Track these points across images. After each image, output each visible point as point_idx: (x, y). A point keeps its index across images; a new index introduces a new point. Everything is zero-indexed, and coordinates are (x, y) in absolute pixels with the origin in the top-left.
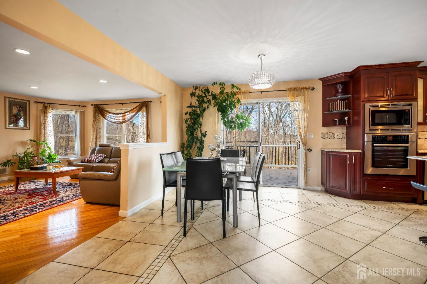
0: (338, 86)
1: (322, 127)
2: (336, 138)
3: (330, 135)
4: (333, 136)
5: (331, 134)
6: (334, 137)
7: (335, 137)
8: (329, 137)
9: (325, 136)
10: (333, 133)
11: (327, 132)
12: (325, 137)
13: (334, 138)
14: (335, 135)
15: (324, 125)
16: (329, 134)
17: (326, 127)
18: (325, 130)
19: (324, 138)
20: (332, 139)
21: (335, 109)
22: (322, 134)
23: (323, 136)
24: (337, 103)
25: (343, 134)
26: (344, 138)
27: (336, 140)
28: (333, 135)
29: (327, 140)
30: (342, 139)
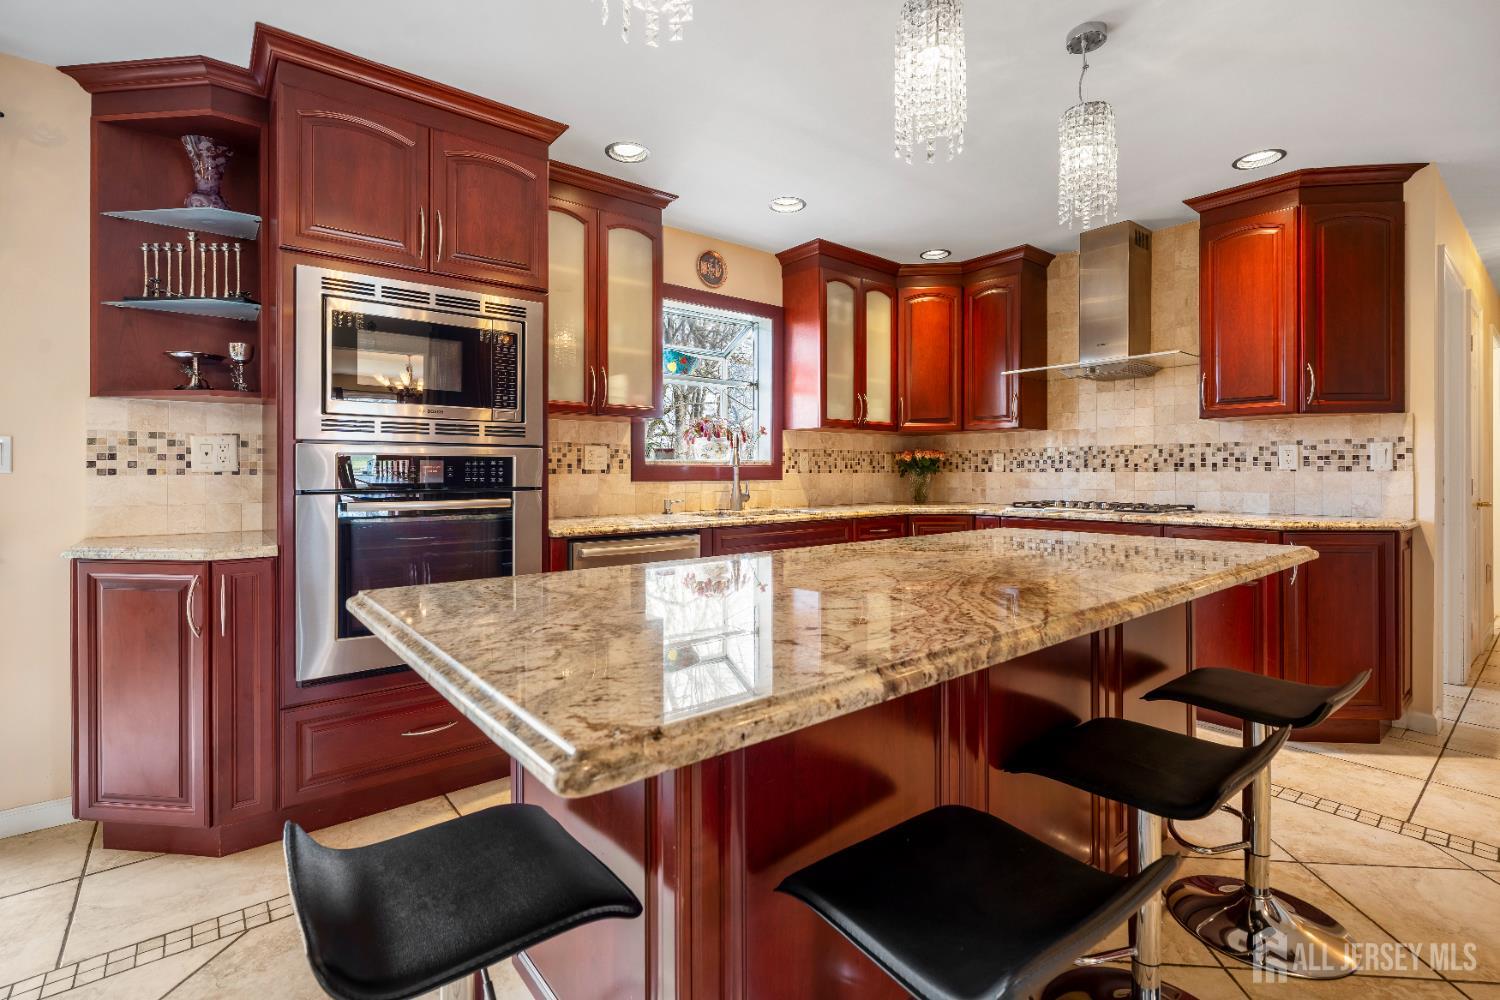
0: (189, 147)
1: (93, 394)
2: (193, 468)
3: (152, 450)
4: (181, 457)
5: (161, 445)
6: (182, 464)
7: (189, 465)
8: (152, 462)
9: (112, 457)
10: (177, 438)
11: (132, 434)
12: (120, 464)
13: (181, 472)
14: (189, 451)
15: (106, 383)
16: (143, 441)
17: (125, 401)
18: (118, 415)
19: (113, 472)
20: (166, 481)
21: (175, 288)
22: (91, 441)
23: (100, 457)
24: (186, 250)
25: (244, 444)
26: (253, 472)
27: (197, 484)
28: (176, 450)
29: (132, 484)
30: (236, 473)
